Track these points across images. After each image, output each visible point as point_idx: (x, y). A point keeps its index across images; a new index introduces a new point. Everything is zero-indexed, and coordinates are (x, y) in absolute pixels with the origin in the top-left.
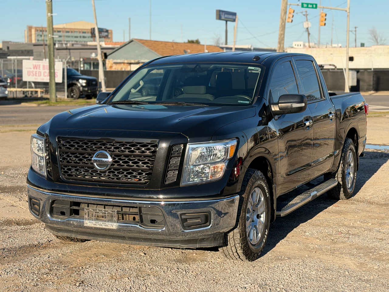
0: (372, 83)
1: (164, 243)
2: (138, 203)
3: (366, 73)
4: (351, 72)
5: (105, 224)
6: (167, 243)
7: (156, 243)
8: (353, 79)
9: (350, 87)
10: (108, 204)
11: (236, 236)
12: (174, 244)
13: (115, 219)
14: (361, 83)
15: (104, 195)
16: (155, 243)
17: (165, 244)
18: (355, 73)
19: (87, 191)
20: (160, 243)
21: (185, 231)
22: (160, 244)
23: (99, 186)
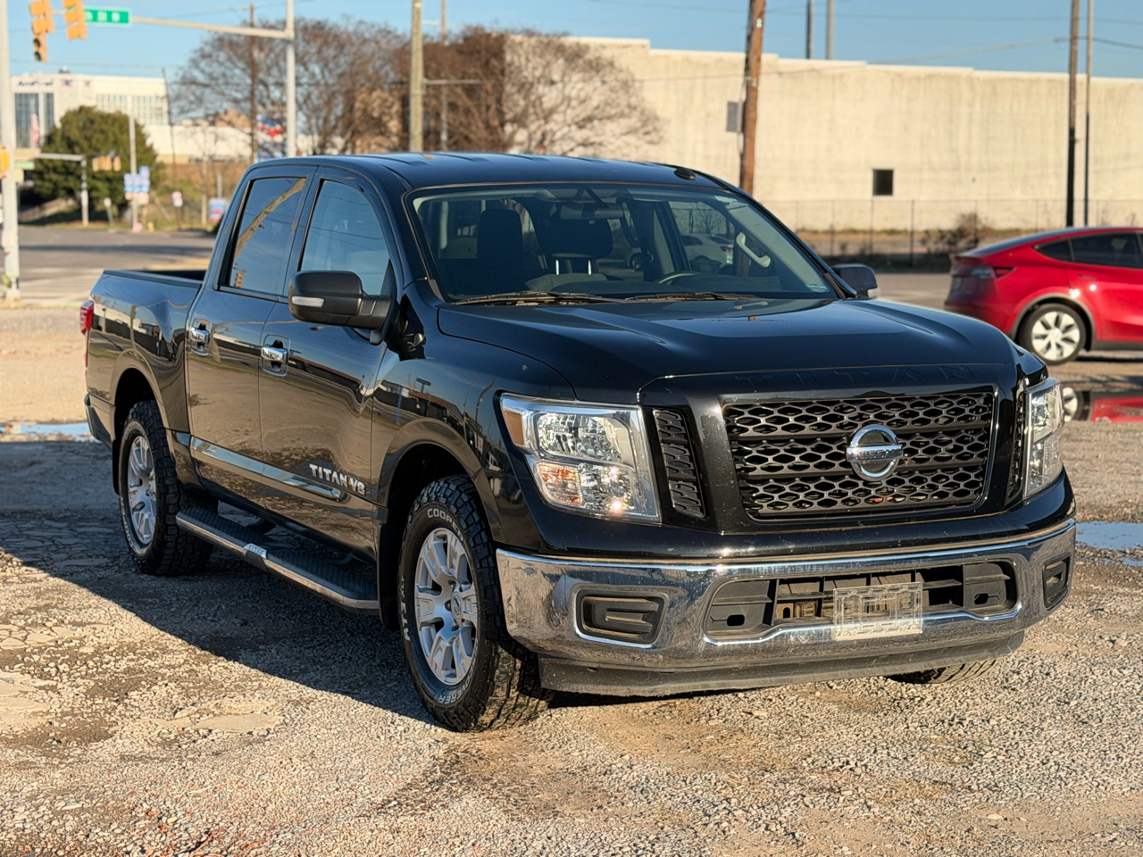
5: (892, 626)
10: (892, 570)
13: (918, 607)
15: (895, 545)
19: (848, 543)
23: (864, 523)
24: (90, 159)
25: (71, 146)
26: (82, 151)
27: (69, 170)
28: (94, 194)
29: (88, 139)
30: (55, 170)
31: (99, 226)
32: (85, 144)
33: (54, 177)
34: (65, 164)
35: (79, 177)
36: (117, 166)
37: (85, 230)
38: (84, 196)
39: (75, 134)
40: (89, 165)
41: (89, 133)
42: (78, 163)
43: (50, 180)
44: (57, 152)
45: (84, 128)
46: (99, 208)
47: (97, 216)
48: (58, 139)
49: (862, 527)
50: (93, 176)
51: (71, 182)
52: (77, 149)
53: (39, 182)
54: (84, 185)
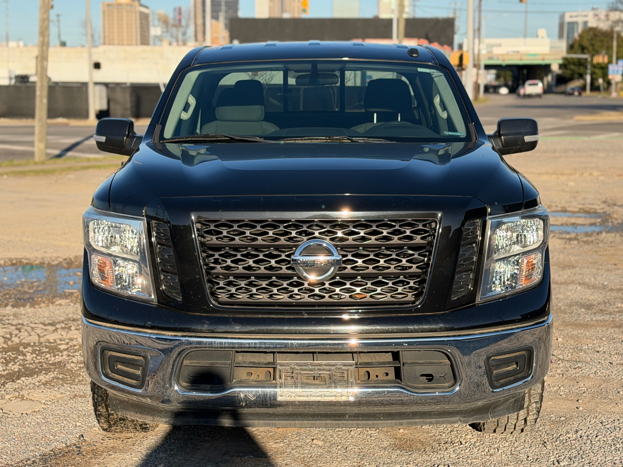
0: (128, 105)
1: (428, 418)
2: (406, 343)
3: (118, 89)
4: (98, 88)
6: (433, 418)
7: (410, 421)
8: (101, 99)
9: (98, 113)
11: (535, 390)
12: (447, 417)
14: (112, 106)
15: (328, 332)
16: (408, 421)
17: (431, 420)
18: (104, 89)
20: (419, 418)
21: (495, 390)
22: (419, 420)
23: (308, 314)
24: (592, 56)
25: (583, 49)
26: (589, 52)
27: (581, 63)
28: (594, 76)
29: (592, 45)
30: (574, 64)
31: (595, 94)
32: (590, 48)
33: (572, 67)
34: (579, 60)
35: (586, 68)
36: (606, 60)
37: (588, 96)
38: (588, 78)
39: (586, 43)
40: (592, 60)
41: (593, 42)
42: (586, 59)
43: (570, 69)
44: (575, 53)
45: (592, 39)
46: (596, 84)
47: (595, 88)
48: (576, 46)
49: (306, 316)
50: (594, 66)
51: (582, 70)
52: (586, 51)
53: (565, 70)
54: (589, 71)
